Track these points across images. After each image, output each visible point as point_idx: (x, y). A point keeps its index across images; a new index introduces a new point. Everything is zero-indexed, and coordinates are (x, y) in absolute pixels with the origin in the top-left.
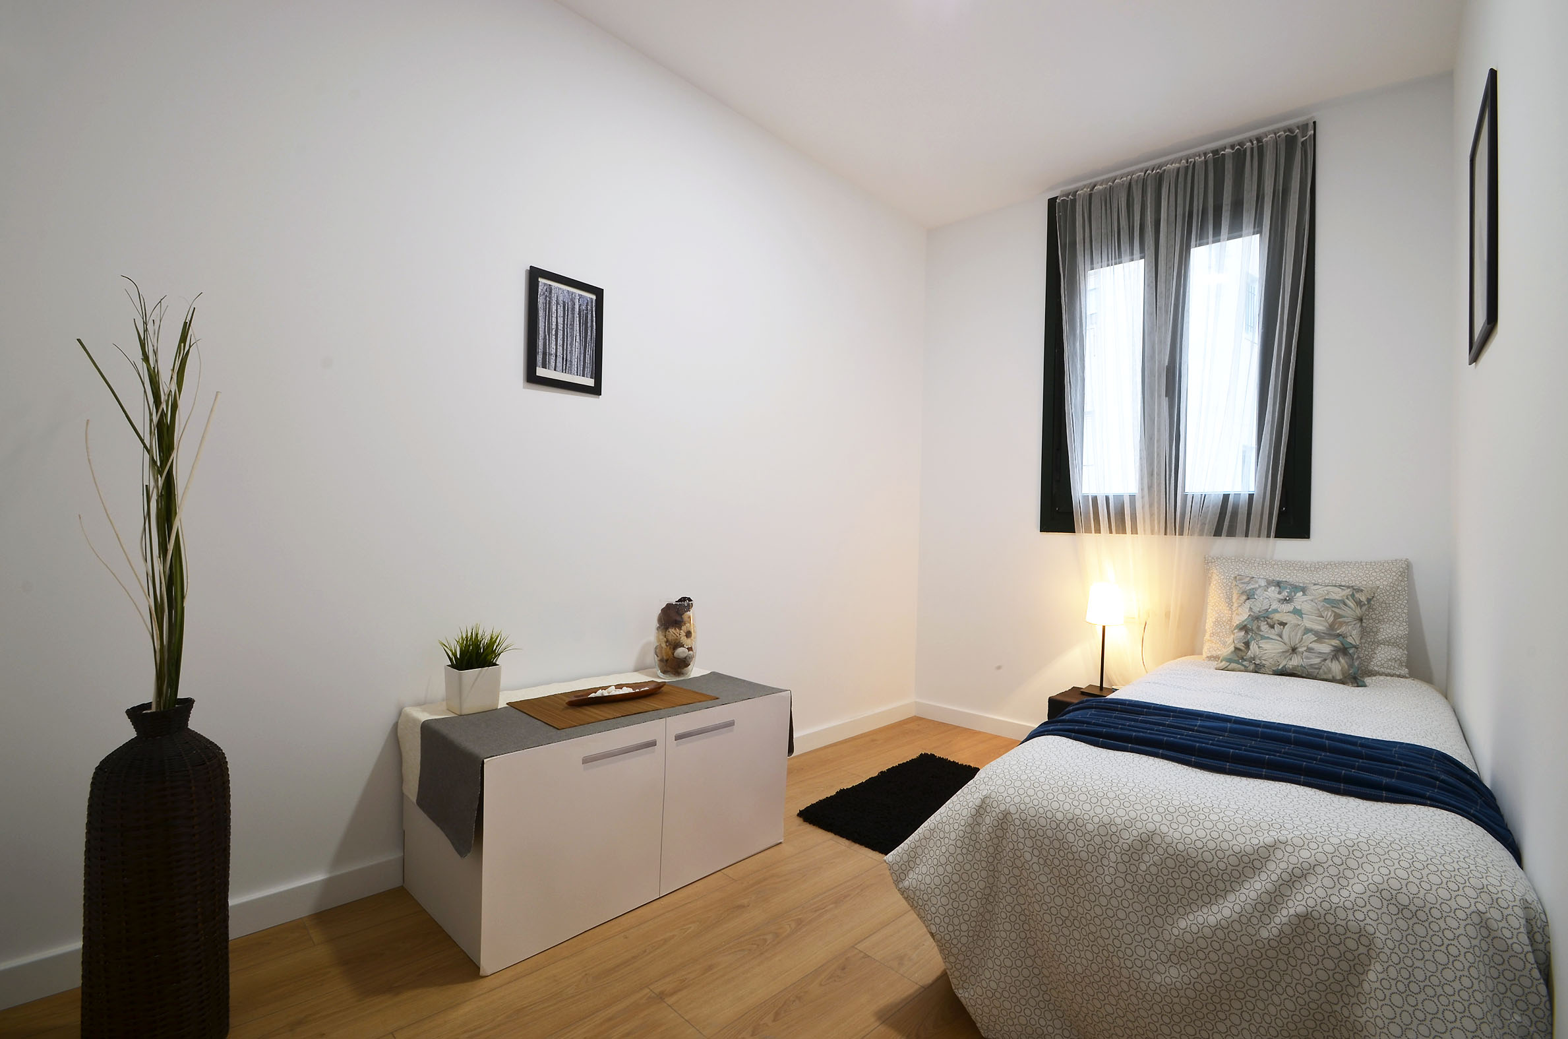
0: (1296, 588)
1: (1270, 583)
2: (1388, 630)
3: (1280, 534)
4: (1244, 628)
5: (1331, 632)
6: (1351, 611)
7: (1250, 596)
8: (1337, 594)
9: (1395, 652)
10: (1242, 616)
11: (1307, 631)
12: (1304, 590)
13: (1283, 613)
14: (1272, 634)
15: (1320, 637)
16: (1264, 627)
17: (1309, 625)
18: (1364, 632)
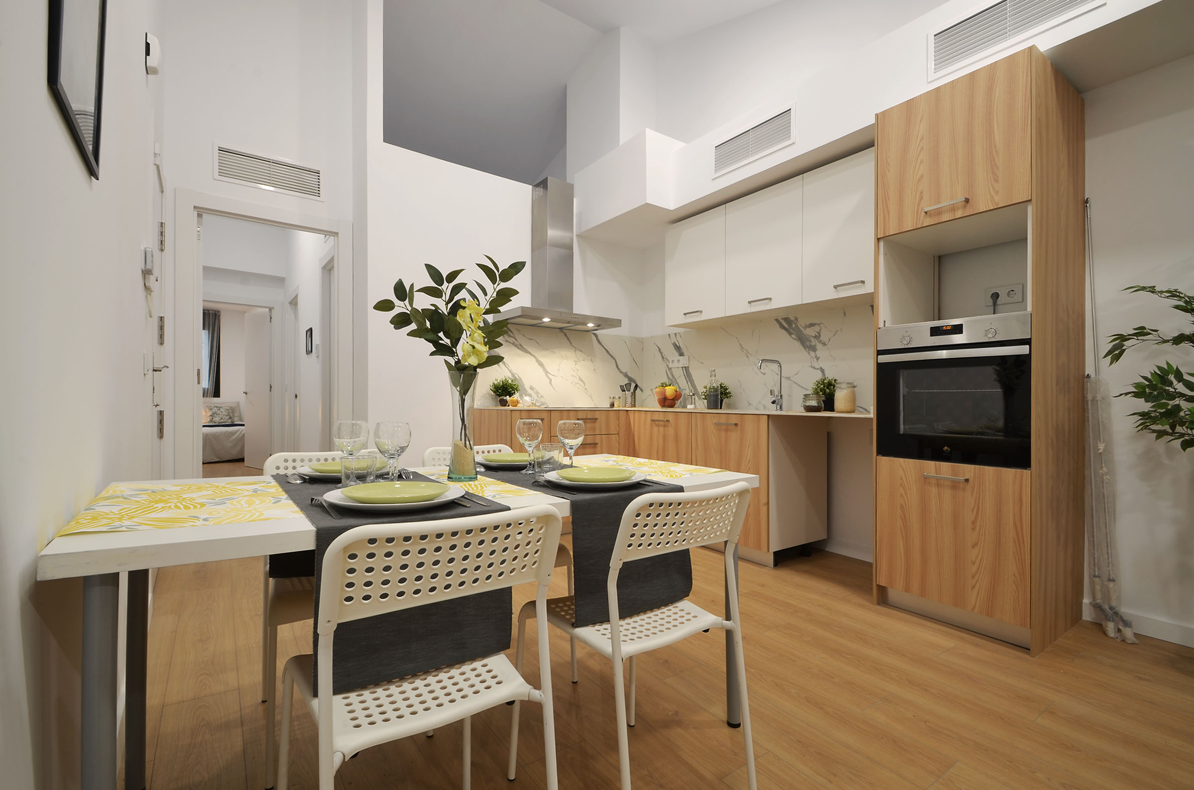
0: (220, 407)
1: (215, 407)
2: (236, 414)
3: (214, 397)
4: (211, 416)
5: (228, 415)
6: (230, 411)
7: (211, 410)
8: (228, 408)
9: (238, 418)
10: (211, 413)
11: (224, 415)
12: (222, 408)
13: (219, 412)
14: (217, 416)
15: (226, 416)
16: (215, 415)
17: (224, 414)
18: (233, 415)
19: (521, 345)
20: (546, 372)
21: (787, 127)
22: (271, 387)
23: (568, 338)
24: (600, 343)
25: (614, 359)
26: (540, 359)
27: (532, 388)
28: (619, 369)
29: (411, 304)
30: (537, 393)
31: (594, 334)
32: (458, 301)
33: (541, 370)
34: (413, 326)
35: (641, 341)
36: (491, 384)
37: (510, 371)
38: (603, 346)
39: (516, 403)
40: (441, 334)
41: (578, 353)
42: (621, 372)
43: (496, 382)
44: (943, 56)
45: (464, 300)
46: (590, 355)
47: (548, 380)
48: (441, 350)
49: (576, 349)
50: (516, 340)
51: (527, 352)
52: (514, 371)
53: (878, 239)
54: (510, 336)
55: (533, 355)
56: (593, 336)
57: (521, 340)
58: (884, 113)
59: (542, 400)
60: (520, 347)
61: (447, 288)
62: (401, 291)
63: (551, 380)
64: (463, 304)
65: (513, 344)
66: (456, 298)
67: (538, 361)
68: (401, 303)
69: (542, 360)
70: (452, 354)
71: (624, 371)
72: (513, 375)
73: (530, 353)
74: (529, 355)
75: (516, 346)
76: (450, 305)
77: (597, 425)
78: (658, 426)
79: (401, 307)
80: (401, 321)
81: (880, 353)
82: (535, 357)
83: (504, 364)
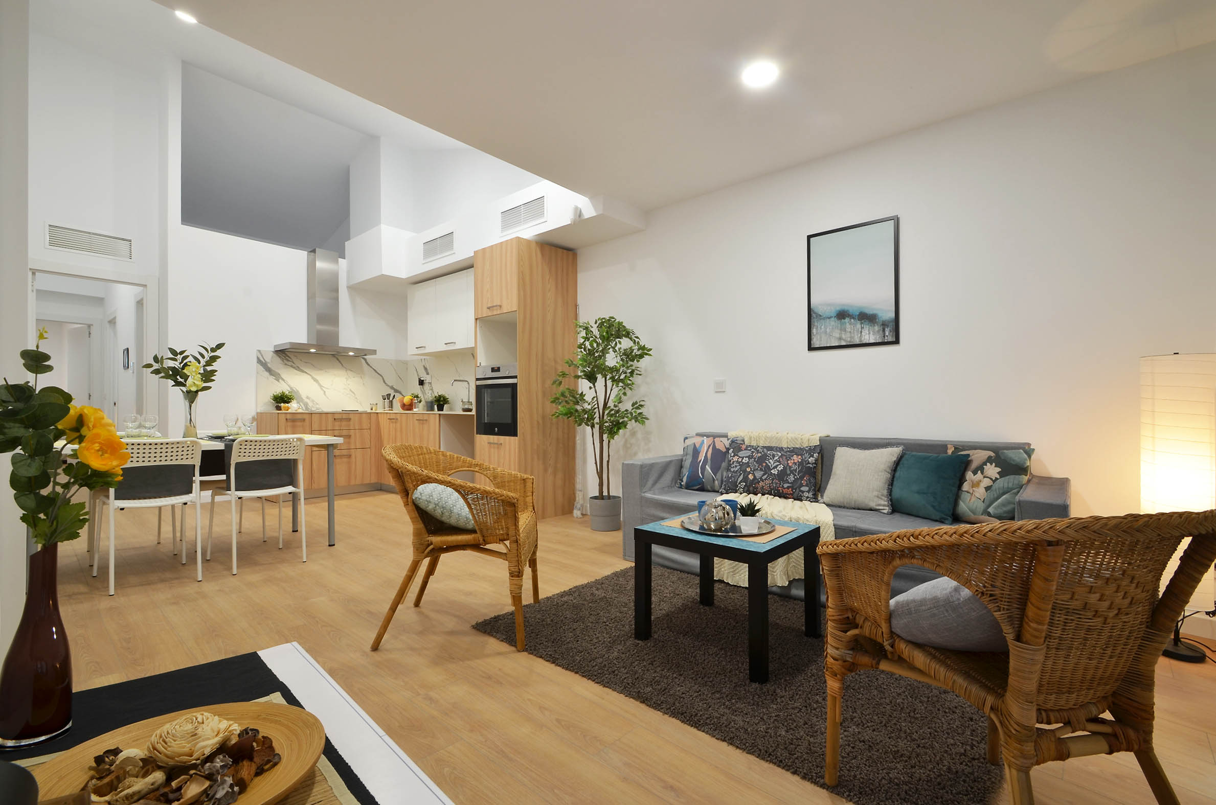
19: (298, 367)
20: (321, 386)
21: (452, 242)
22: (90, 396)
23: (340, 362)
24: (368, 365)
25: (381, 375)
26: (315, 377)
27: (308, 398)
28: (385, 383)
29: (162, 365)
30: (313, 401)
31: (363, 358)
32: (186, 363)
33: (317, 385)
34: (162, 374)
35: (405, 363)
36: (272, 395)
37: (289, 386)
38: (371, 367)
39: (288, 409)
40: (178, 377)
41: (349, 372)
42: (388, 386)
43: (275, 394)
44: (506, 225)
45: (190, 362)
46: (360, 372)
47: (322, 392)
48: (178, 384)
49: (346, 369)
50: (294, 363)
51: (303, 371)
52: (292, 385)
53: (476, 319)
54: (288, 361)
55: (309, 374)
56: (363, 361)
57: (298, 363)
58: (477, 251)
59: (318, 406)
60: (298, 369)
61: (179, 357)
62: (156, 359)
63: (325, 392)
64: (188, 364)
65: (292, 366)
66: (185, 362)
67: (313, 378)
68: (157, 364)
69: (318, 378)
70: (184, 385)
71: (390, 385)
72: (291, 388)
73: (306, 373)
74: (304, 374)
75: (294, 368)
76: (182, 365)
77: (351, 423)
78: (393, 422)
79: (156, 366)
80: (157, 372)
81: (477, 379)
82: (310, 375)
83: (284, 380)
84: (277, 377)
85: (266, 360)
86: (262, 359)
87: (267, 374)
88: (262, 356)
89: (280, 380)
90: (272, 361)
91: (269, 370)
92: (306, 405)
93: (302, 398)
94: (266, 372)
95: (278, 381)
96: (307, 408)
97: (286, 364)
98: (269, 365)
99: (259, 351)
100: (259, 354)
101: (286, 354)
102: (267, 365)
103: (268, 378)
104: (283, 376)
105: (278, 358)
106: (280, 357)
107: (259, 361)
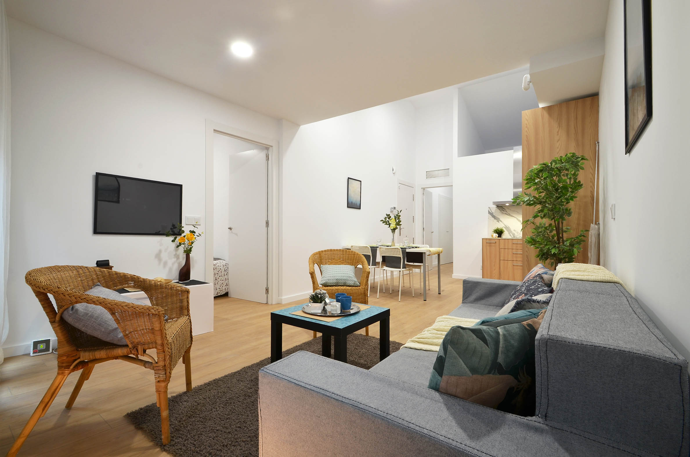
19: (509, 214)
26: (519, 219)
27: (515, 231)
36: (495, 230)
37: (504, 224)
50: (507, 212)
54: (504, 211)
60: (509, 215)
65: (506, 214)
73: (514, 217)
75: (507, 214)
82: (516, 218)
83: (501, 221)
84: (498, 220)
85: (493, 212)
86: (490, 211)
87: (493, 219)
88: (491, 210)
89: (500, 222)
90: (495, 212)
91: (494, 217)
92: (514, 235)
93: (511, 231)
94: (492, 218)
95: (498, 222)
96: (514, 236)
97: (502, 213)
98: (494, 214)
99: (489, 207)
100: (489, 209)
101: (502, 208)
102: (493, 214)
103: (493, 221)
104: (501, 219)
105: (498, 210)
106: (499, 209)
107: (489, 213)
